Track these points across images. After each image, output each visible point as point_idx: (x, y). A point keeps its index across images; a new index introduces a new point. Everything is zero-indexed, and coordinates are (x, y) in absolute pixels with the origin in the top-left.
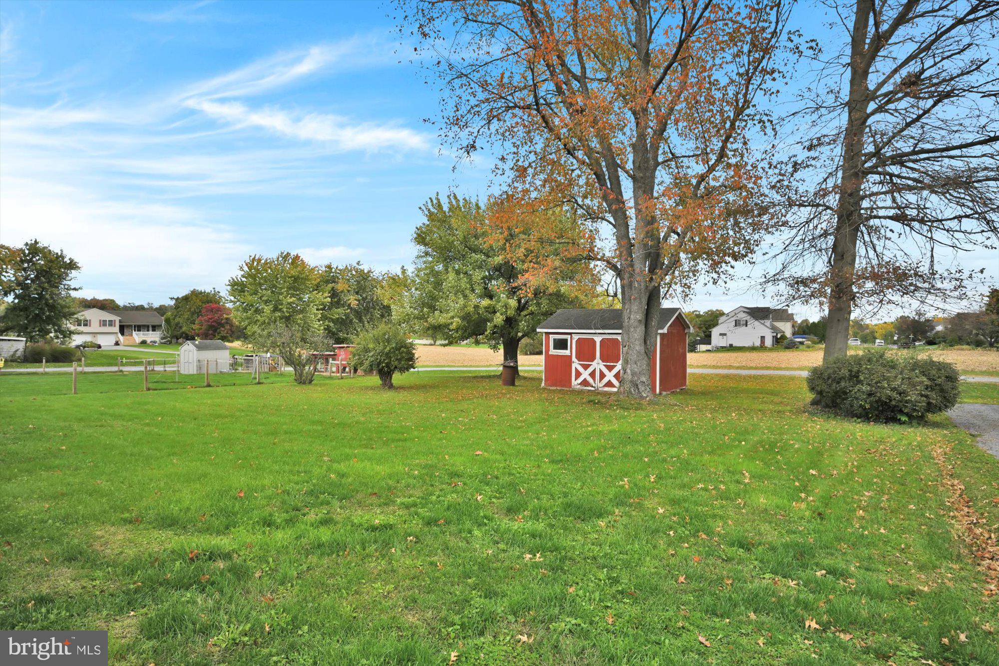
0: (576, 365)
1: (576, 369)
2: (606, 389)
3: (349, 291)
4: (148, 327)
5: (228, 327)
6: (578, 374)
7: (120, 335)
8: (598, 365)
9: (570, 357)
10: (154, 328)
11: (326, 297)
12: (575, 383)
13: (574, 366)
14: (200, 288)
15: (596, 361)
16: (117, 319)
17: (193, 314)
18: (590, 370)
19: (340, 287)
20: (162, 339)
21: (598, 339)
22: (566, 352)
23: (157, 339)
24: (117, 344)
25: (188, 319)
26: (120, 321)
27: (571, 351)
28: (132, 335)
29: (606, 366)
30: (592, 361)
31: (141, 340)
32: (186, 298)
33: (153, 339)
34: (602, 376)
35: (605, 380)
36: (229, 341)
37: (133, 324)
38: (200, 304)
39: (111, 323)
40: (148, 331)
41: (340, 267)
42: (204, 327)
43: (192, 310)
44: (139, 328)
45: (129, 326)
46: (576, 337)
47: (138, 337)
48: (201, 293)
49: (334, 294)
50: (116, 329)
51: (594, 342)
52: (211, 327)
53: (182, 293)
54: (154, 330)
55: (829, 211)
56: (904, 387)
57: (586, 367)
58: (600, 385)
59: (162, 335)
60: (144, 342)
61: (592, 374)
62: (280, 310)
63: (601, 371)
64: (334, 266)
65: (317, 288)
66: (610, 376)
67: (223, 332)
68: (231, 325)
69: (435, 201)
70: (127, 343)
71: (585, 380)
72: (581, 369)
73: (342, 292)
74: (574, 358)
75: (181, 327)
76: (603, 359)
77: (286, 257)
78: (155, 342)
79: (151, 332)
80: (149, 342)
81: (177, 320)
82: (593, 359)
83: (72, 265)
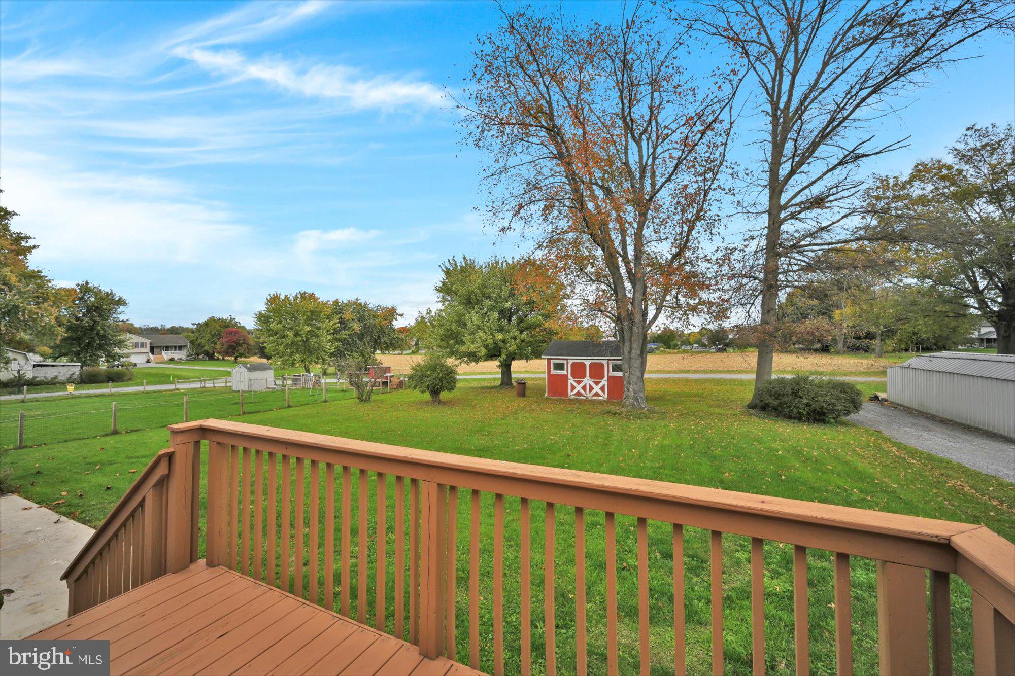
0: (571, 381)
1: (571, 384)
2: (595, 398)
3: (353, 319)
4: (175, 347)
5: (245, 346)
6: (573, 388)
7: (150, 354)
8: (588, 381)
9: (567, 375)
10: (180, 348)
11: (335, 324)
12: (571, 394)
13: (570, 382)
14: (218, 315)
15: (586, 378)
16: (148, 342)
17: (213, 336)
18: (582, 385)
19: (347, 316)
20: (188, 356)
21: (588, 363)
22: (564, 372)
23: (184, 357)
24: (148, 361)
25: (209, 340)
26: (151, 343)
27: (567, 371)
28: (161, 354)
29: (595, 382)
30: (584, 378)
31: (169, 357)
32: (206, 324)
33: (179, 357)
34: (591, 388)
35: (594, 392)
36: (246, 357)
37: (162, 345)
38: (219, 328)
39: (143, 345)
40: (175, 350)
41: (345, 301)
42: (225, 347)
43: (213, 333)
44: (167, 348)
45: (157, 347)
46: (571, 362)
47: (166, 355)
48: (219, 320)
49: (342, 321)
50: (148, 350)
51: (584, 365)
52: (231, 346)
53: (202, 320)
54: (180, 349)
55: (757, 281)
56: (833, 401)
57: (579, 383)
58: (589, 395)
59: (188, 354)
60: (172, 360)
61: (584, 388)
62: (300, 335)
63: (590, 385)
64: (340, 301)
65: (329, 318)
66: (597, 389)
67: (241, 350)
68: (248, 345)
69: (452, 261)
70: (158, 361)
71: (578, 392)
72: (575, 384)
73: (348, 320)
74: (570, 377)
75: (203, 347)
76: (591, 377)
77: (303, 295)
78: (181, 359)
79: (177, 351)
80: (176, 359)
81: (199, 341)
82: (584, 377)
83: (121, 302)
